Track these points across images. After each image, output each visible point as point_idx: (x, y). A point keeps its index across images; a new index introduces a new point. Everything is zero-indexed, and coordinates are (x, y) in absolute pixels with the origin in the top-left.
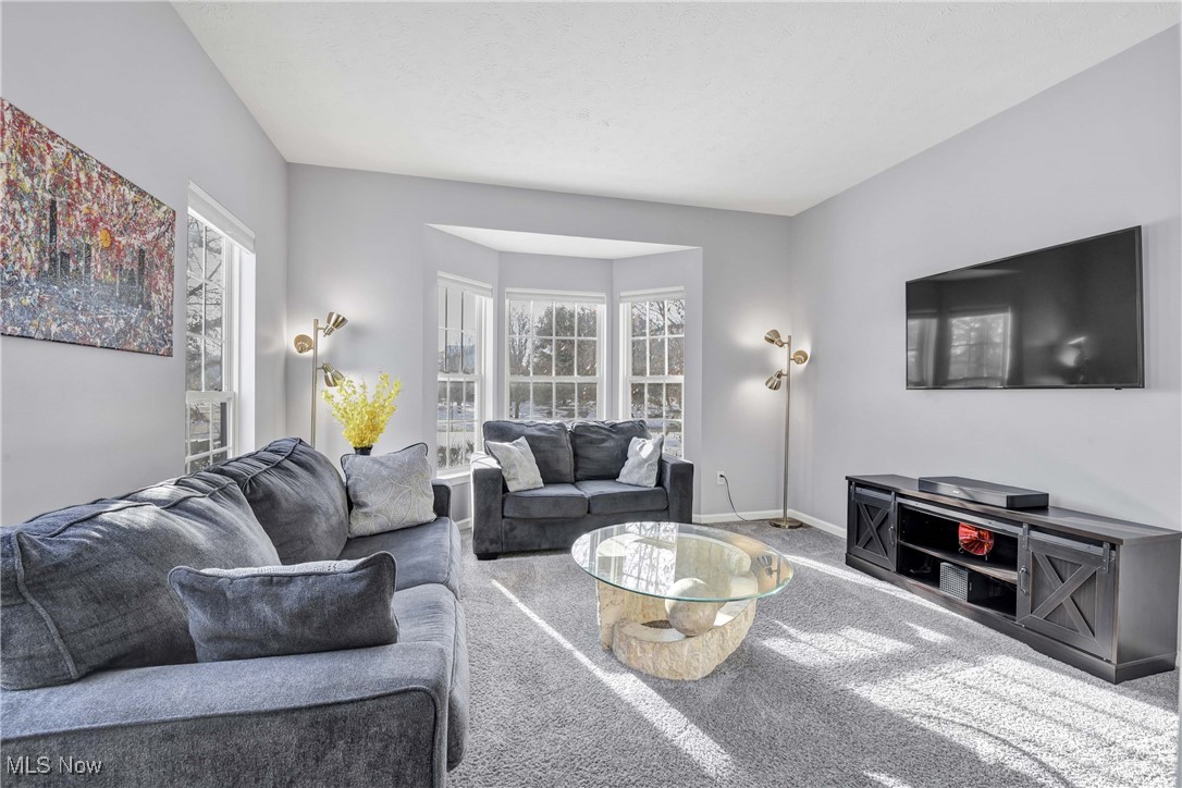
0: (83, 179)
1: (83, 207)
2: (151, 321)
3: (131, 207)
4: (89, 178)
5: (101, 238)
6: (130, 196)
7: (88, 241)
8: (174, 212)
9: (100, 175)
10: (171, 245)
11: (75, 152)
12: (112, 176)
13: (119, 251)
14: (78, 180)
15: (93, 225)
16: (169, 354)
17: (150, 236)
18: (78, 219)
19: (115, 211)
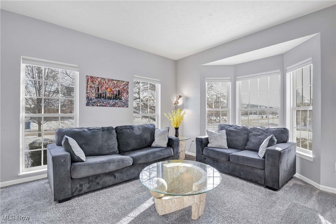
0: (104, 82)
1: (105, 86)
2: (122, 102)
3: (116, 84)
4: (106, 82)
5: (109, 90)
6: (115, 82)
7: (106, 91)
8: (128, 82)
9: (108, 81)
10: (128, 88)
11: (102, 79)
12: (111, 80)
13: (113, 91)
14: (103, 83)
15: (107, 89)
16: (127, 107)
17: (121, 88)
18: (104, 88)
19: (112, 85)
